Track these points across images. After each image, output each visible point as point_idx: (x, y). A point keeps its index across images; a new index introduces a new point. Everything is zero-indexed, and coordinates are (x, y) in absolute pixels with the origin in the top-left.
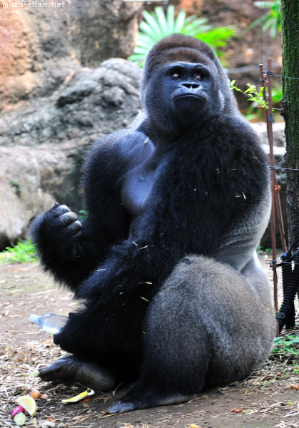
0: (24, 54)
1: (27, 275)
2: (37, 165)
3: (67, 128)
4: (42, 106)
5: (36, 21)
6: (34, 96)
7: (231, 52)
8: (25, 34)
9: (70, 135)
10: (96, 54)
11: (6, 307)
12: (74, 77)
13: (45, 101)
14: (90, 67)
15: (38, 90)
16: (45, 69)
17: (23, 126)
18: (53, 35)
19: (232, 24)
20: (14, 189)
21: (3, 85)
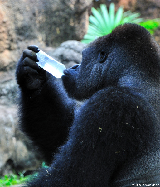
0: (4, 37)
2: (12, 120)
5: (12, 13)
8: (4, 22)
14: (52, 47)
17: (2, 91)
18: (25, 23)
19: (158, 17)
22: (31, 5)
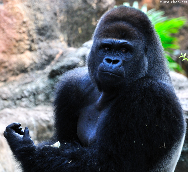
0: (24, 38)
2: (34, 123)
4: (37, 77)
5: (33, 12)
6: (32, 69)
7: (182, 38)
8: (24, 23)
10: (79, 38)
12: (62, 55)
13: (40, 74)
14: (74, 47)
15: (34, 65)
16: (40, 49)
17: (23, 93)
18: (46, 23)
19: (183, 15)
21: (8, 61)
22: (52, 4)
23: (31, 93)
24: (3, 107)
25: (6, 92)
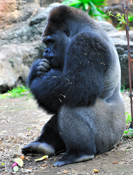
1: (18, 103)
2: (21, 53)
3: (34, 35)
4: (22, 25)
6: (19, 21)
9: (36, 39)
10: (47, 1)
11: (8, 118)
12: (37, 12)
13: (24, 23)
14: (44, 7)
15: (21, 18)
16: (23, 8)
17: (14, 35)
20: (11, 64)
21: (4, 16)
23: (19, 35)
24: (2, 44)
25: (4, 35)
